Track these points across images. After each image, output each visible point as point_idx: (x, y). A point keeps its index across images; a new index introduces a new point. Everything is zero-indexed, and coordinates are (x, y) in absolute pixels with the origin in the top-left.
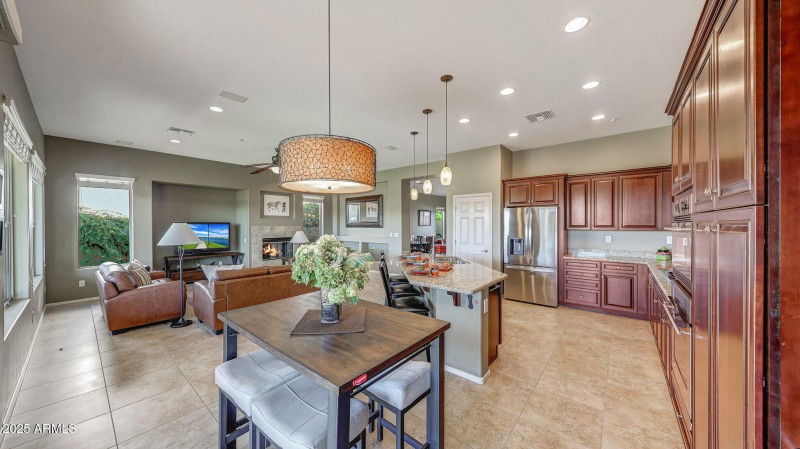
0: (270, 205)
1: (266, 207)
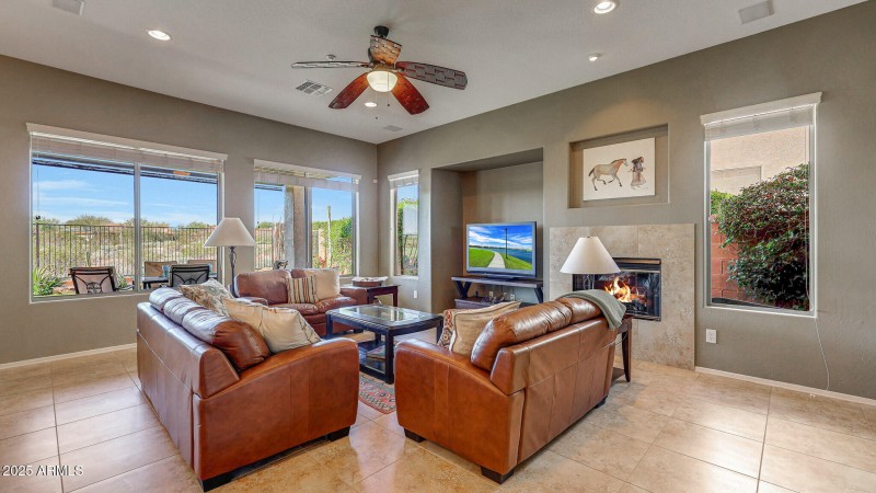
0: (596, 173)
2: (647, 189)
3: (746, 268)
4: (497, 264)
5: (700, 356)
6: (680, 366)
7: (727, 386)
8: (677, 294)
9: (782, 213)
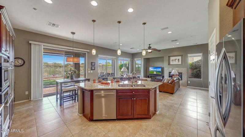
0: (172, 60)
1: (171, 61)
2: (180, 63)
3: (192, 73)
4: (155, 73)
5: (188, 85)
6: (185, 86)
7: (191, 88)
8: (185, 77)
9: (197, 66)
